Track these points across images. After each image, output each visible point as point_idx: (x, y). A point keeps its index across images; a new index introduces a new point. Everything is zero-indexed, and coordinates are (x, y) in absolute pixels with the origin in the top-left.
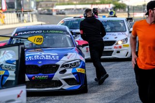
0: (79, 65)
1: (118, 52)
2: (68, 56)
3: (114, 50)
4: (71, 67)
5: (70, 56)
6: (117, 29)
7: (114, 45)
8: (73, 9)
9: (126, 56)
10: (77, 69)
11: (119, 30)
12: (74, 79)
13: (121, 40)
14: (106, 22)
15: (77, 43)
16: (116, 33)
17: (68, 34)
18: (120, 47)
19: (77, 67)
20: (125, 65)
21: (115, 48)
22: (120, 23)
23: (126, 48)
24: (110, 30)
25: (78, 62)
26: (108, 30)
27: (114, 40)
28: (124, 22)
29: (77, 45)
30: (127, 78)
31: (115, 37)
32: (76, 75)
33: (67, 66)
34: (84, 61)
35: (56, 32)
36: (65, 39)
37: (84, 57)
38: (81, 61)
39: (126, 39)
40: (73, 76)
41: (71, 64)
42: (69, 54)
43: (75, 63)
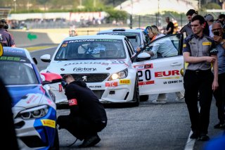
0: (46, 115)
1: (112, 92)
2: (28, 99)
3: (106, 88)
4: (32, 117)
5: (30, 100)
7: (106, 81)
8: (39, 20)
9: (125, 99)
10: (42, 120)
12: (36, 137)
13: (118, 73)
14: (92, 42)
15: (43, 78)
16: (109, 62)
17: (28, 61)
18: (116, 84)
19: (42, 117)
20: (124, 114)
21: (107, 85)
22: (116, 45)
23: (126, 86)
24: (98, 56)
25: (44, 109)
26: (96, 56)
27: (106, 72)
28: (122, 43)
29: (44, 80)
30: (126, 136)
31: (108, 67)
32: (40, 130)
33: (26, 115)
34: (55, 108)
35: (9, 58)
37: (54, 101)
38: (49, 107)
39: (126, 71)
40: (36, 133)
41: (32, 112)
42: (30, 95)
43: (39, 111)
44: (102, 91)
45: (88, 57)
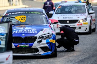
0: (51, 37)
1: (80, 28)
2: (44, 30)
3: (77, 26)
4: (45, 39)
6: (79, 11)
7: (77, 23)
9: (85, 31)
10: (49, 40)
11: (81, 12)
12: (47, 47)
13: (82, 20)
14: (71, 6)
15: (50, 21)
16: (79, 14)
17: (44, 14)
18: (81, 24)
19: (50, 38)
20: (84, 37)
21: (78, 25)
22: (82, 7)
23: (86, 25)
24: (74, 12)
25: (50, 35)
26: (73, 12)
27: (77, 19)
28: (84, 6)
29: (50, 22)
30: (86, 47)
31: (78, 17)
32: (49, 44)
33: (42, 37)
34: (55, 34)
35: (35, 13)
36: (42, 18)
37: (55, 31)
38: (52, 34)
39: (86, 19)
40: (47, 45)
41: (45, 36)
42: (44, 29)
43: (48, 36)
44: (76, 28)
45: (70, 12)
